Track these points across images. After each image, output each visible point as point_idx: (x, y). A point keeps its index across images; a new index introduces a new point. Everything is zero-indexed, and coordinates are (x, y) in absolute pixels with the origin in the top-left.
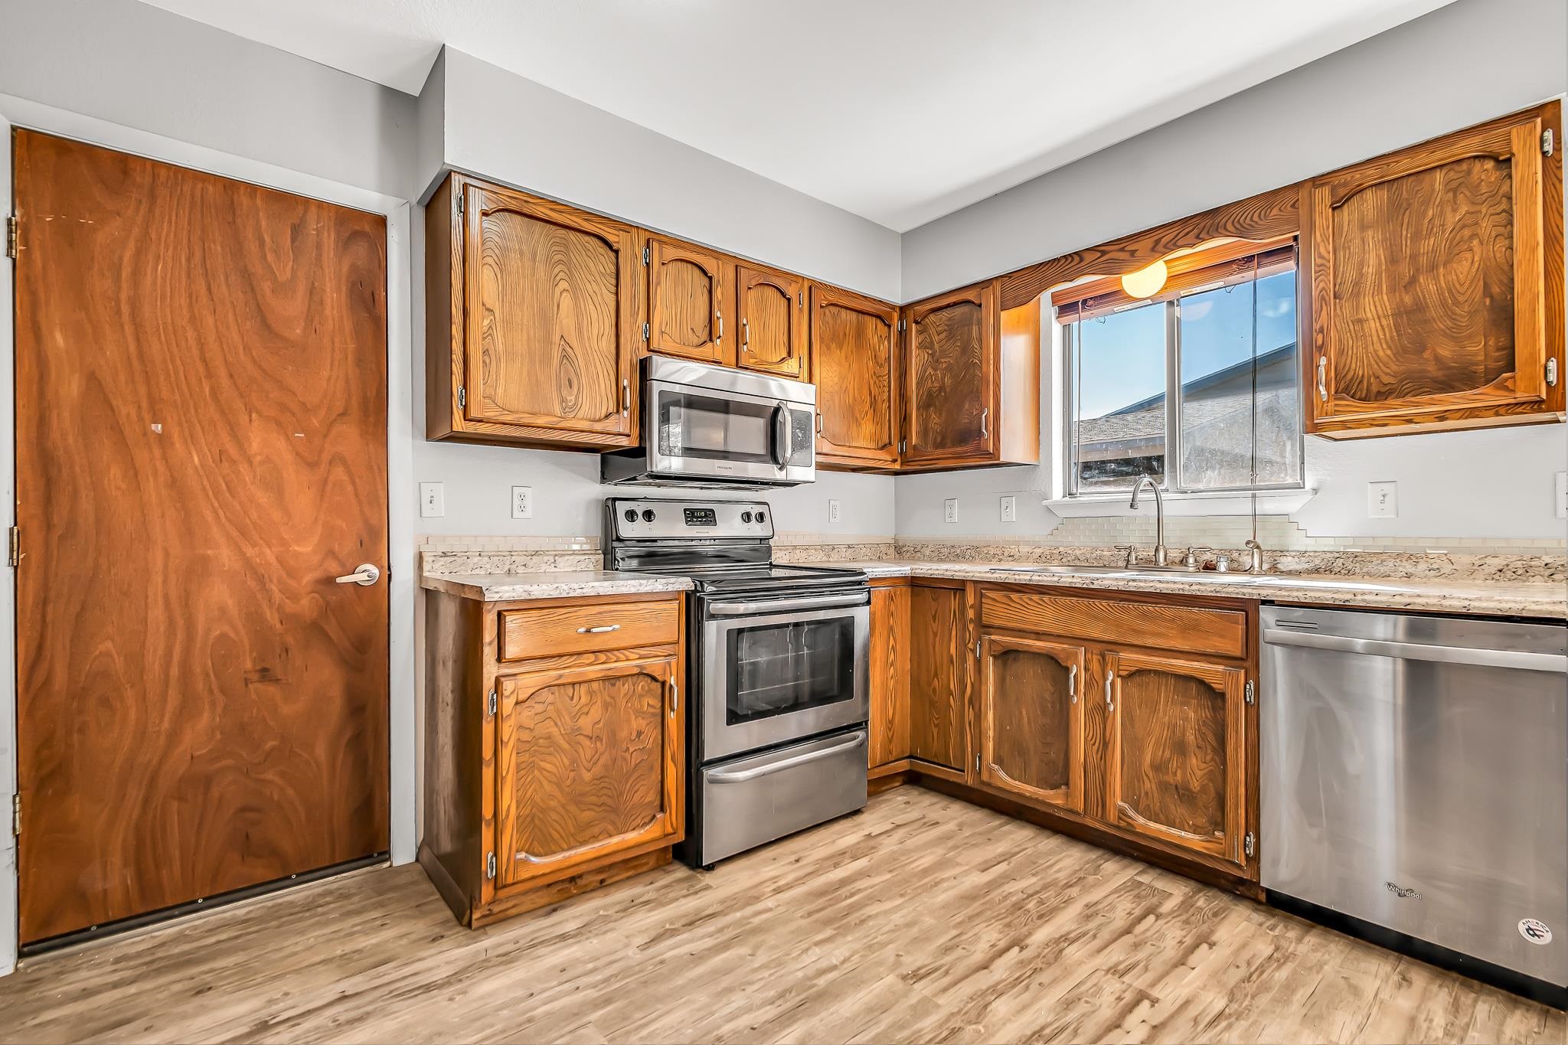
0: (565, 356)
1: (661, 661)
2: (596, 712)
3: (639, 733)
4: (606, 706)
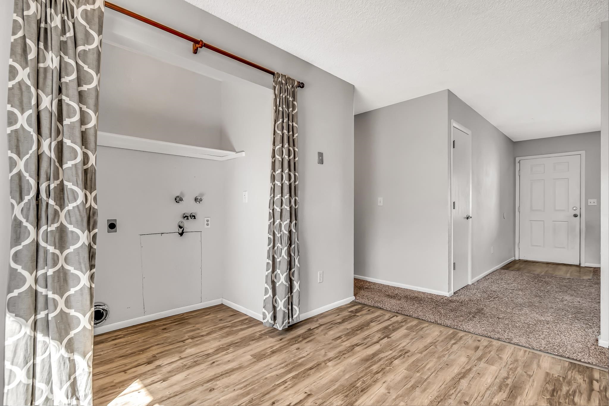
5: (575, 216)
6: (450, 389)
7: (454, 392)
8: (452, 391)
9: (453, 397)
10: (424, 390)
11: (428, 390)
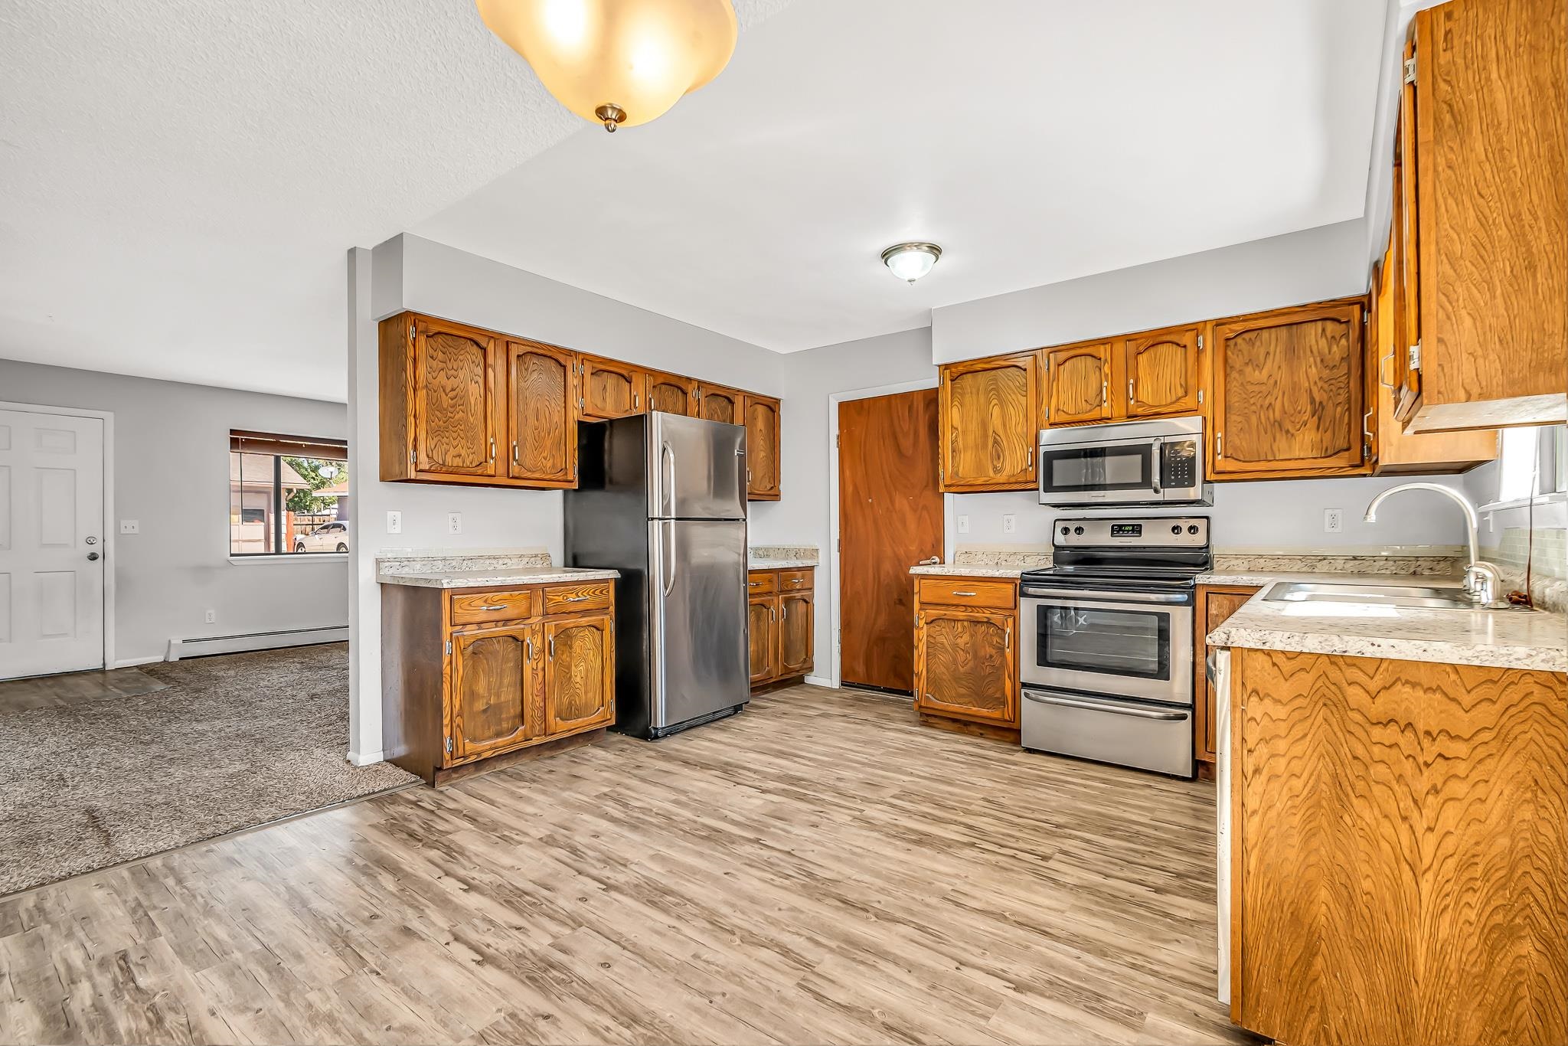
0: (995, 442)
1: (1001, 617)
2: (966, 638)
3: (991, 656)
4: (972, 636)
5: (93, 557)
10: (299, 957)
11: (302, 953)
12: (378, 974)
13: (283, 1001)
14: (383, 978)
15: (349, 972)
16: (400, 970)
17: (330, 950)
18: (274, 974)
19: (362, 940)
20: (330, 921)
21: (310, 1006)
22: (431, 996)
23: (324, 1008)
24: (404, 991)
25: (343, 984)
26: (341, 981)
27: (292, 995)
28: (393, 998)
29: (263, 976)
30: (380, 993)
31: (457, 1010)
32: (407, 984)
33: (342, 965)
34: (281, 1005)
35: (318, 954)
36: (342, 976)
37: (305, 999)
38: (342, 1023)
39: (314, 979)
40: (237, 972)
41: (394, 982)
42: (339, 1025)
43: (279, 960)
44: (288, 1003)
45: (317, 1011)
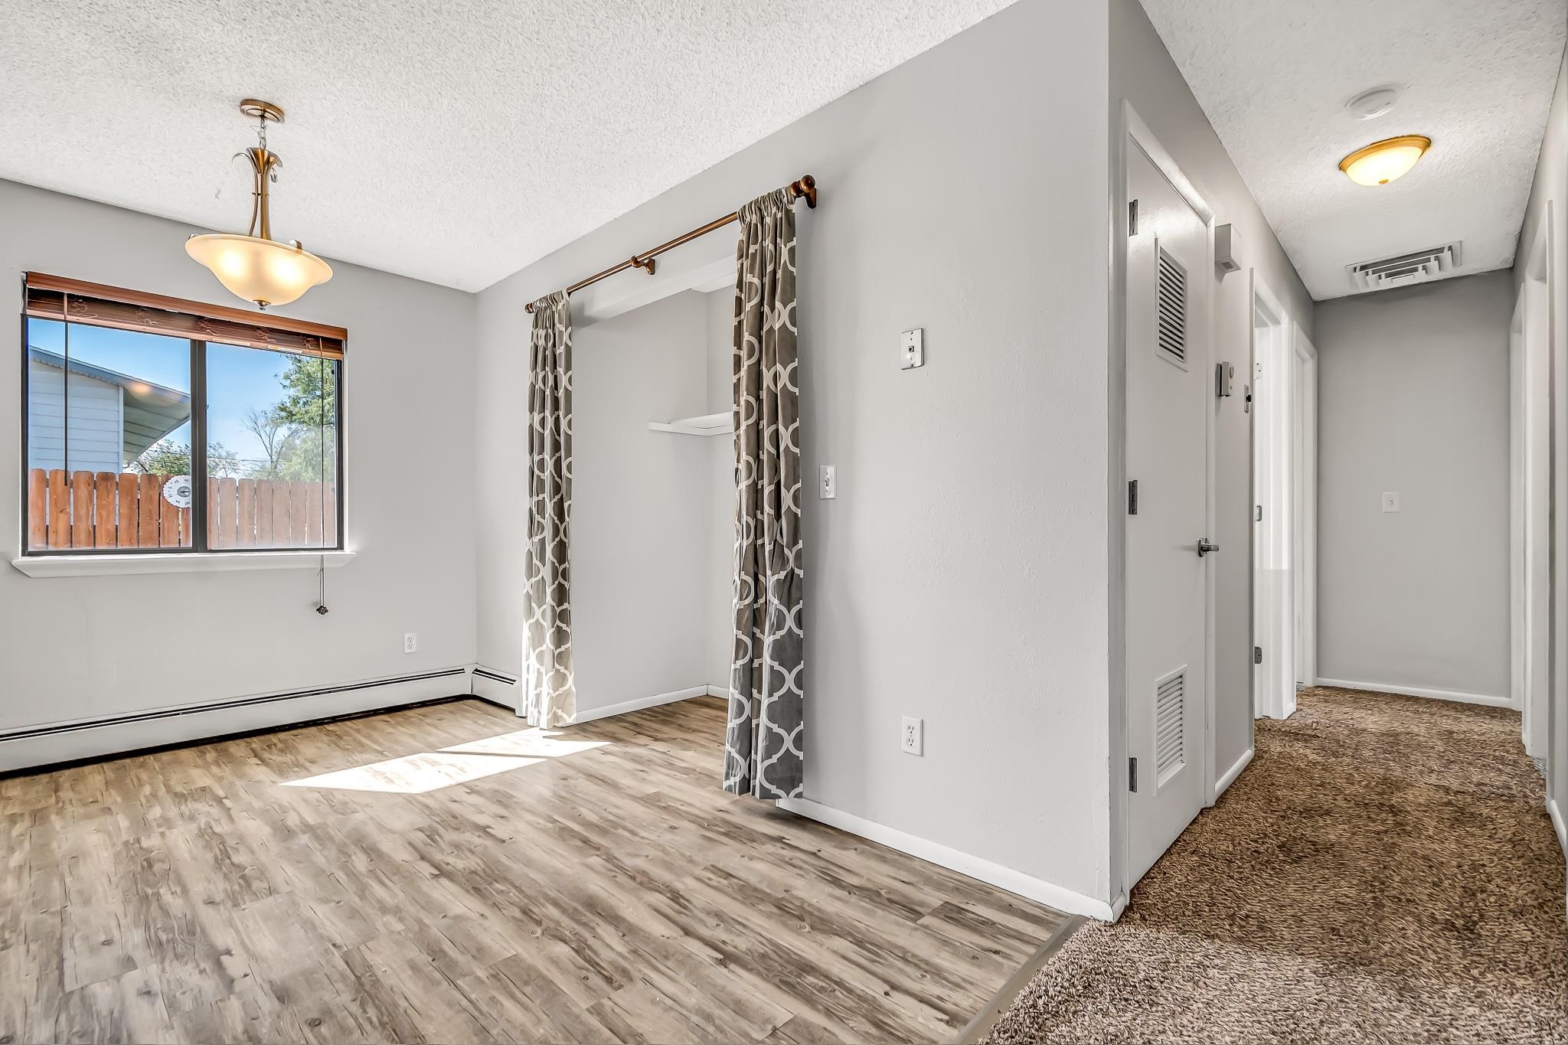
6: (382, 1014)
7: (368, 1015)
8: (372, 1013)
9: (355, 1008)
10: (414, 967)
11: (410, 972)
12: (334, 945)
13: (425, 924)
14: (330, 941)
15: (362, 948)
16: (311, 948)
17: (379, 974)
18: (437, 949)
19: (340, 986)
20: (375, 1019)
21: (401, 920)
22: (293, 924)
23: (389, 918)
24: (314, 927)
25: (369, 936)
26: (372, 939)
27: (417, 928)
28: (327, 923)
29: (447, 946)
30: (337, 928)
31: (277, 911)
32: (310, 935)
33: (368, 956)
34: (426, 921)
35: (393, 969)
36: (369, 944)
37: (404, 925)
38: (374, 907)
39: (397, 943)
40: (474, 952)
41: (321, 937)
42: (377, 906)
43: (434, 964)
44: (420, 921)
45: (395, 916)
